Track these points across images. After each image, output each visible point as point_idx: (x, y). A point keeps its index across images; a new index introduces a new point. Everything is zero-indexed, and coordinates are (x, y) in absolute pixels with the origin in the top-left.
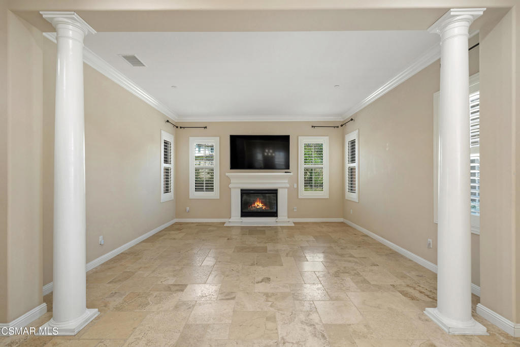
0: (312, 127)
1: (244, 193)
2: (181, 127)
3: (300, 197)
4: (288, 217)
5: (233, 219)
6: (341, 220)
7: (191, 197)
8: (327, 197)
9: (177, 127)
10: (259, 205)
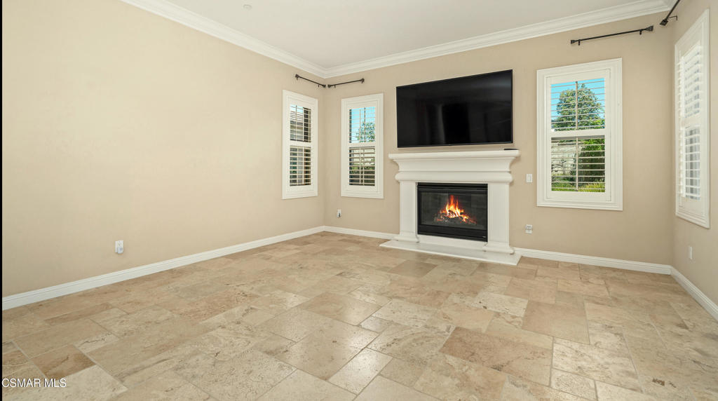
0: (573, 42)
1: (424, 189)
2: (329, 86)
3: (540, 203)
4: (512, 244)
5: (402, 236)
6: (666, 269)
7: (343, 194)
8: (619, 206)
9: (324, 86)
10: (453, 211)
